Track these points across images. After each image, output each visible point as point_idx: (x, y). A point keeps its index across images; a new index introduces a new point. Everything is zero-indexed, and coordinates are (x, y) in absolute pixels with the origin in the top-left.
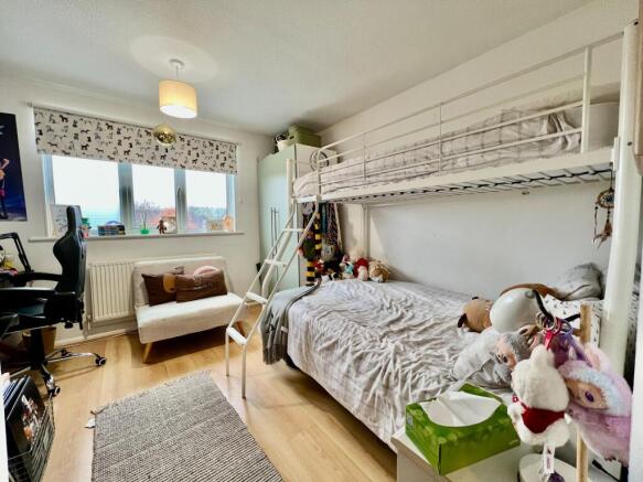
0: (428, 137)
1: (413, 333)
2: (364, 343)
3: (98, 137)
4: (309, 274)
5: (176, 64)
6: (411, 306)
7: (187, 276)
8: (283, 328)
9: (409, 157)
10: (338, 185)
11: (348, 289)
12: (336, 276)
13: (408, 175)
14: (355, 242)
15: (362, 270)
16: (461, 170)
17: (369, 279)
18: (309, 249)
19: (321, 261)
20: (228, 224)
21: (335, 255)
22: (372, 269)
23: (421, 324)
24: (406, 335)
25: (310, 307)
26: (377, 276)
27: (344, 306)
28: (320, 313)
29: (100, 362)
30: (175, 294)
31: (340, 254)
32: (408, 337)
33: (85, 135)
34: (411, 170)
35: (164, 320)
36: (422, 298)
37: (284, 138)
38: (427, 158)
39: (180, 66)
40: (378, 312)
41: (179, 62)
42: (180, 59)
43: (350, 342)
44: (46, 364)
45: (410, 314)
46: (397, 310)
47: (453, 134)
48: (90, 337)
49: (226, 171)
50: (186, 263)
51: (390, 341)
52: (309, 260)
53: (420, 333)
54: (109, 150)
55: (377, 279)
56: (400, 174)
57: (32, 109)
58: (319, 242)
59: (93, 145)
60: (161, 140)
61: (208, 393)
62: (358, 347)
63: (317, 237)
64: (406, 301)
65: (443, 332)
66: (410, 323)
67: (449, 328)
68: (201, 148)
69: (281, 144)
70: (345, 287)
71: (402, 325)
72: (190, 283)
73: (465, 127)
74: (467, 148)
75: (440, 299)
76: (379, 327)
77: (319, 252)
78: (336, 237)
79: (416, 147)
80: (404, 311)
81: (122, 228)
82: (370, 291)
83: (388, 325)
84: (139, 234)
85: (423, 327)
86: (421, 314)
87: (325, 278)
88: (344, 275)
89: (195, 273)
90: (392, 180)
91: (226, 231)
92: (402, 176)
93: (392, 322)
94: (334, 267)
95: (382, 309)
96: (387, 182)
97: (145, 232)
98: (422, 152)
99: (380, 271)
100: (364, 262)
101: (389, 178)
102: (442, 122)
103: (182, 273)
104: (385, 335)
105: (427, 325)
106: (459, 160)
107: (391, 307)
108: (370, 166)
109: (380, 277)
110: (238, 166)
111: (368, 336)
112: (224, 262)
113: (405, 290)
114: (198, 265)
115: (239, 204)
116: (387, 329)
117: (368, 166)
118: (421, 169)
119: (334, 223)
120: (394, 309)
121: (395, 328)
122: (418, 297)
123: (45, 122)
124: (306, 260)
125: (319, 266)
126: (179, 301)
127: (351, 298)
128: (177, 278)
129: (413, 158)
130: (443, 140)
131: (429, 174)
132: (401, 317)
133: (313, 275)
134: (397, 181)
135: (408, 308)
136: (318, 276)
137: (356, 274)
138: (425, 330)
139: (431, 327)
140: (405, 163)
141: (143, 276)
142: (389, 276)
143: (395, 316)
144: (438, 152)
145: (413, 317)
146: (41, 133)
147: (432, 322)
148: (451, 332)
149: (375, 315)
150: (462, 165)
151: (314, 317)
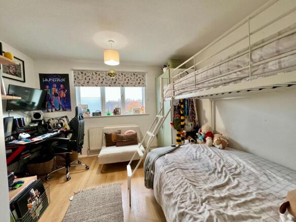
0: (239, 50)
1: (232, 203)
2: (188, 203)
3: (92, 78)
4: (177, 138)
5: (111, 42)
6: (239, 174)
7: (122, 135)
8: (152, 172)
9: (223, 68)
10: (182, 91)
11: (196, 152)
12: (192, 141)
13: (224, 81)
14: (207, 121)
15: (208, 139)
16: (273, 73)
17: (213, 146)
18: (177, 124)
19: (184, 131)
20: (143, 110)
21: (194, 128)
22: (215, 140)
23: (243, 196)
24: (224, 204)
25: (166, 162)
26: (218, 144)
27: (188, 165)
28: (170, 168)
29: (87, 168)
30: (116, 143)
31: (197, 128)
32: (226, 207)
33: (88, 78)
34: (226, 77)
35: (108, 155)
36: (250, 168)
37: (166, 66)
38: (238, 66)
39: (112, 43)
40: (210, 174)
41: (113, 41)
42: (112, 40)
43: (179, 198)
44: (70, 166)
45: (235, 183)
46: (226, 176)
47: (263, 41)
48: (89, 156)
49: (141, 86)
50: (122, 128)
51: (208, 207)
52: (178, 130)
53: (239, 205)
54: (96, 83)
55: (218, 147)
56: (218, 81)
57: (73, 71)
58: (183, 121)
59: (90, 82)
60: (111, 76)
61: (116, 197)
62: (183, 205)
63: (182, 118)
64: (236, 168)
65: (263, 211)
66: (232, 191)
67: (270, 208)
68: (130, 77)
69: (165, 69)
70: (194, 150)
71: (224, 192)
72: (122, 138)
73: (275, 32)
74: (278, 52)
75: (268, 172)
76: (205, 190)
77: (183, 126)
78: (195, 118)
79: (230, 59)
80: (231, 178)
81: (100, 113)
82: (210, 156)
83: (213, 189)
84: (107, 115)
85: (243, 200)
86: (246, 184)
87: (186, 141)
88: (198, 141)
89: (125, 133)
90: (213, 86)
91: (141, 113)
92: (220, 82)
93: (217, 187)
94: (193, 135)
95: (214, 172)
96: (209, 87)
97: (108, 114)
98: (234, 62)
99: (220, 142)
100: (211, 134)
101: (210, 84)
102: (250, 34)
103: (120, 133)
104: (206, 199)
105: (248, 198)
106: (270, 64)
107: (221, 172)
108: (198, 77)
109: (221, 146)
110: (146, 83)
111: (193, 196)
112: (139, 128)
113: (237, 158)
114: (127, 129)
115: (147, 100)
116: (210, 194)
117: (197, 77)
118: (234, 76)
119: (193, 109)
120: (224, 174)
121: (217, 194)
122: (248, 166)
123: (77, 74)
124: (176, 130)
125: (183, 134)
126: (117, 146)
127: (195, 159)
128: (117, 135)
129: (226, 68)
130: (252, 49)
131: (241, 79)
132: (227, 184)
133: (180, 138)
134: (216, 86)
135: (235, 176)
136: (183, 139)
137: (205, 141)
138: (245, 203)
139: (252, 201)
140: (221, 73)
141: (105, 134)
142: (228, 145)
143: (222, 181)
144: (248, 60)
145: (237, 186)
146: (75, 79)
147: (254, 196)
148: (272, 213)
149: (207, 176)
150: (273, 68)
151: (165, 170)
